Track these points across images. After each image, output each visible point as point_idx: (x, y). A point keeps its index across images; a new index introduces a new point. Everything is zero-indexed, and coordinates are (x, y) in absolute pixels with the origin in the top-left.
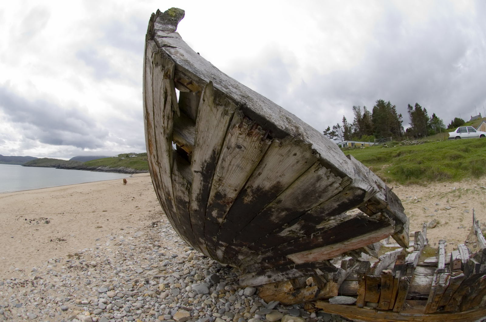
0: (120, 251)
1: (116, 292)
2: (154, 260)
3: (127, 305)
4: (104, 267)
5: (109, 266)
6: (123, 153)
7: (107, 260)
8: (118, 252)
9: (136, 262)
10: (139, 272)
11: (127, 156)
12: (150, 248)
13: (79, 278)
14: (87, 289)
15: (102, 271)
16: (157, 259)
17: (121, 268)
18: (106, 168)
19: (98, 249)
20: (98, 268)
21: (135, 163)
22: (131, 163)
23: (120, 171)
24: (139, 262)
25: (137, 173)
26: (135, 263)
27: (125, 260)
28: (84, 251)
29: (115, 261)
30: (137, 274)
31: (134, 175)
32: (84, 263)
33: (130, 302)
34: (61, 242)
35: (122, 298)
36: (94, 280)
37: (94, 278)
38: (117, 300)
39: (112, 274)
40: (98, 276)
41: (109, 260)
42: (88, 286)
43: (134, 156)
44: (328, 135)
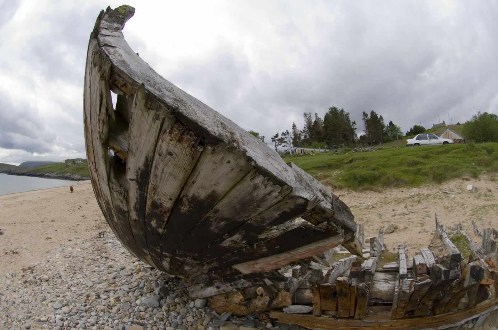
0: (70, 264)
1: (71, 308)
2: (103, 273)
3: (82, 322)
4: (56, 281)
5: (60, 280)
6: (70, 159)
7: (58, 274)
8: (67, 265)
9: (85, 275)
10: (89, 285)
11: (74, 161)
12: (98, 260)
13: (35, 293)
14: (43, 305)
15: (55, 286)
16: (105, 272)
17: (72, 282)
18: (53, 175)
19: (48, 261)
20: (51, 282)
21: (82, 169)
22: (77, 169)
23: (66, 178)
24: (89, 275)
25: (83, 180)
27: (75, 273)
28: (36, 264)
29: (66, 274)
30: (88, 288)
31: (81, 182)
32: (37, 277)
33: (85, 318)
34: (15, 255)
35: (76, 313)
36: (49, 295)
37: (48, 293)
38: (72, 316)
39: (64, 289)
40: (51, 291)
41: (60, 273)
42: (44, 302)
43: (80, 162)
44: (276, 141)
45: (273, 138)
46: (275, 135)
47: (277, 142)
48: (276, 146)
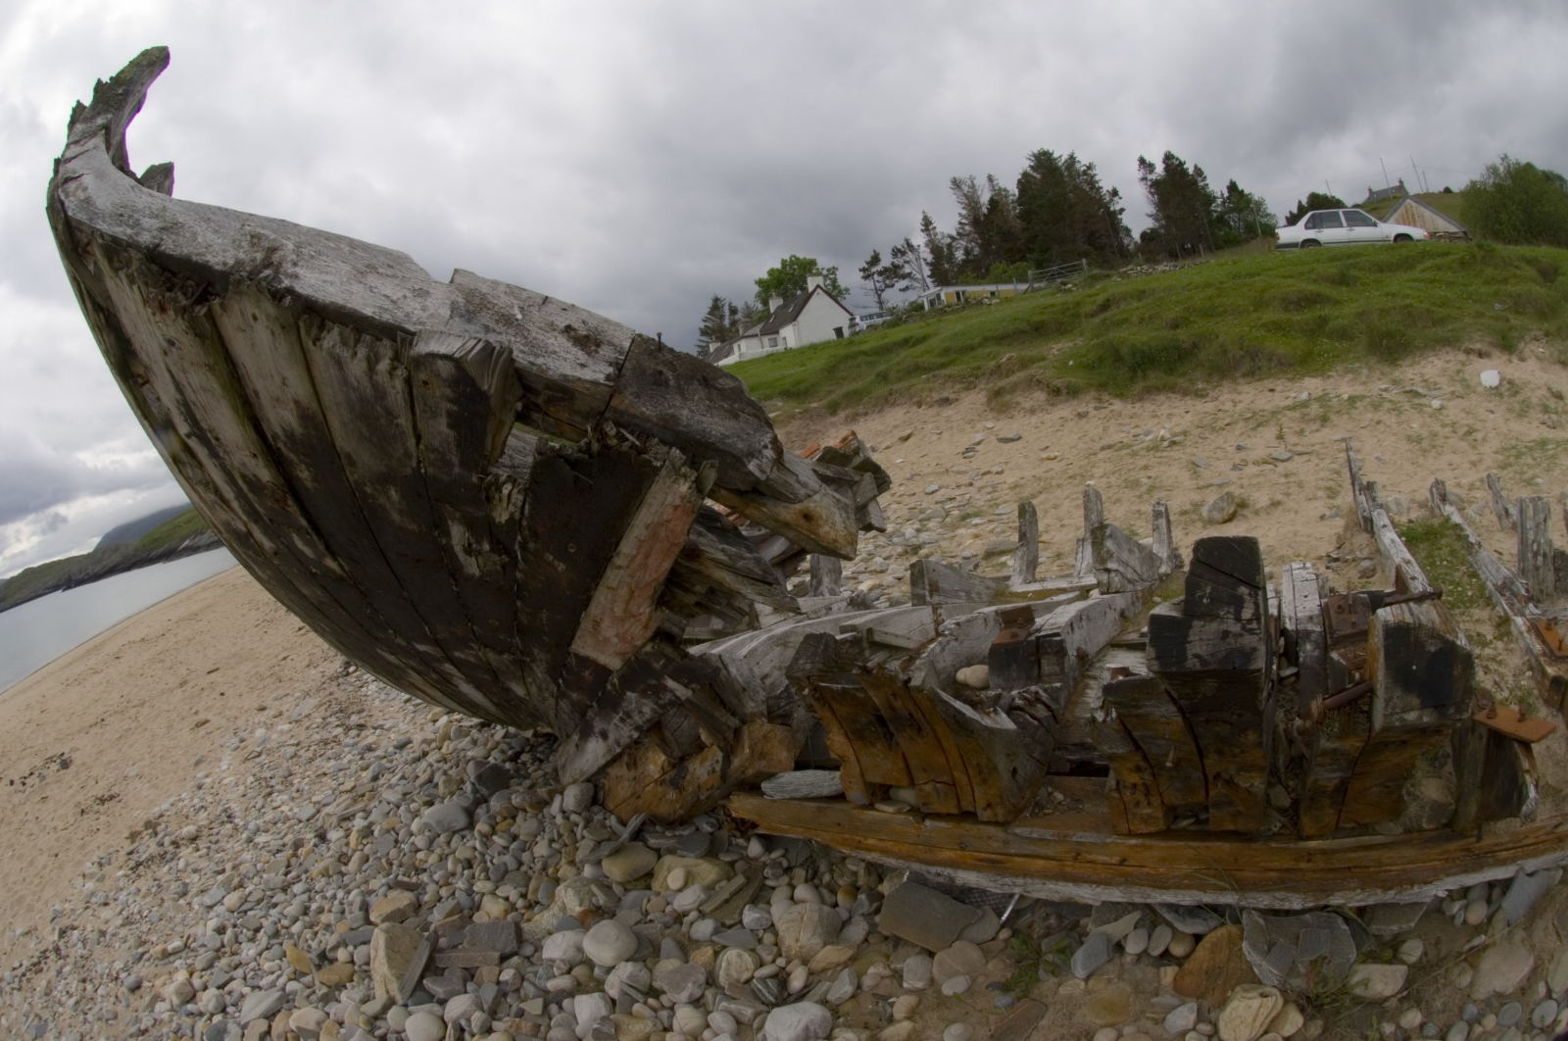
0: (259, 775)
1: (247, 891)
2: (347, 772)
3: (271, 919)
4: (217, 834)
5: (229, 826)
7: (225, 811)
8: (251, 779)
9: (298, 791)
10: (304, 817)
12: (336, 740)
13: (159, 886)
14: (178, 909)
15: (213, 846)
16: (353, 767)
17: (260, 822)
19: (200, 787)
20: (202, 844)
24: (307, 788)
26: (295, 795)
27: (270, 794)
28: (165, 806)
30: (301, 825)
32: (167, 841)
33: (279, 908)
34: (106, 805)
35: (259, 902)
36: (196, 877)
37: (195, 871)
38: (249, 913)
39: (238, 848)
40: (203, 864)
41: (229, 808)
42: (182, 902)
44: (876, 277)
45: (863, 270)
46: (869, 259)
47: (880, 279)
48: (878, 292)
